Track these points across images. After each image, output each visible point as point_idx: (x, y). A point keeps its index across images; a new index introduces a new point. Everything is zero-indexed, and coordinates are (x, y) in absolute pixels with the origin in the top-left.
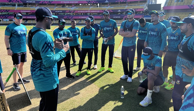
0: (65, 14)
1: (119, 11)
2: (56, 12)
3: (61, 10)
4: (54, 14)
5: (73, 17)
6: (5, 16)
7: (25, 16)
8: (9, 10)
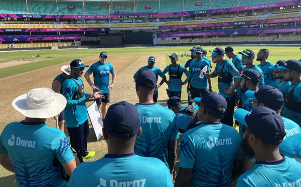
0: (251, 26)
2: (235, 24)
3: (243, 20)
4: (232, 27)
5: (263, 30)
6: (168, 34)
7: (191, 32)
8: (173, 26)
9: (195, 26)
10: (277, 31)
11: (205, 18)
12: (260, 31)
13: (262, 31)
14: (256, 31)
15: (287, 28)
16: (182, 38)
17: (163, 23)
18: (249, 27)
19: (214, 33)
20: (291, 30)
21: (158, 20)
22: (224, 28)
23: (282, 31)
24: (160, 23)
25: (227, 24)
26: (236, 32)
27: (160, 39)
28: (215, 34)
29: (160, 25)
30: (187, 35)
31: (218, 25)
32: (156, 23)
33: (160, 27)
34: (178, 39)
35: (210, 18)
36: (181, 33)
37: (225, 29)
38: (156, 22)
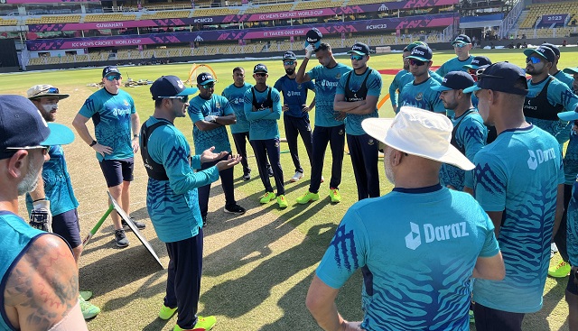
0: (222, 26)
1: (384, 7)
2: (195, 21)
4: (191, 28)
5: (245, 34)
6: (55, 43)
7: (109, 39)
8: (64, 24)
9: (117, 25)
10: (266, 34)
11: (133, 9)
12: (240, 34)
13: (243, 35)
14: (234, 35)
15: (281, 29)
16: (90, 50)
17: (38, 19)
18: (220, 28)
19: (158, 38)
20: (288, 33)
21: (21, 10)
22: (174, 29)
23: (273, 34)
24: (29, 17)
25: (180, 22)
26: (199, 37)
27: (35, 54)
28: (160, 41)
29: (30, 23)
30: (101, 43)
31: (163, 23)
32: (17, 18)
33: (32, 27)
34: (80, 52)
35: (144, 10)
36: (86, 40)
37: (176, 31)
38: (17, 14)
